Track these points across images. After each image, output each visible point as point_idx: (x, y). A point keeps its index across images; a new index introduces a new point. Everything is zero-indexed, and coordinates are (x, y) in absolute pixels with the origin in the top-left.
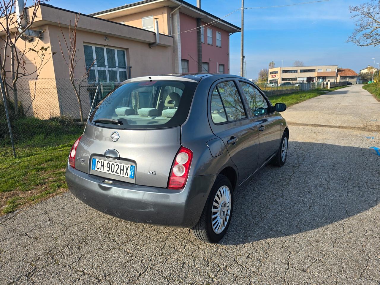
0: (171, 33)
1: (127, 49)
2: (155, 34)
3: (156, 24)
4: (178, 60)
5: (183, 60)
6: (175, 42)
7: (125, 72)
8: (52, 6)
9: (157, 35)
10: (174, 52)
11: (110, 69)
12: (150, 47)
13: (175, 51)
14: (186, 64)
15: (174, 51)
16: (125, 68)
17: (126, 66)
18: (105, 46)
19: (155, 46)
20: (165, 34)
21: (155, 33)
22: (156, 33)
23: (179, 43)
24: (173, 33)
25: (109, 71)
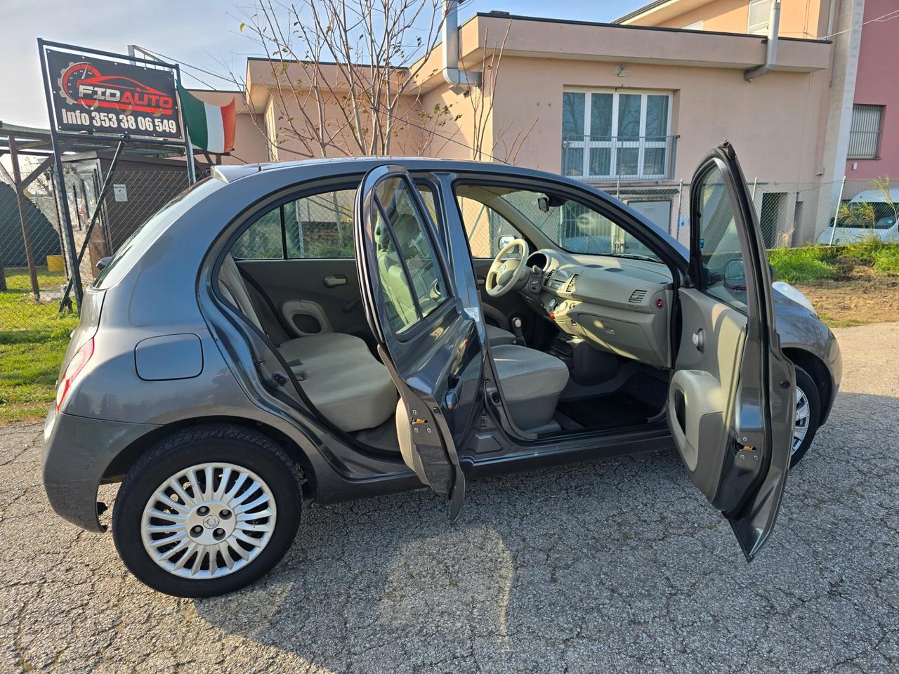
0: (830, 31)
1: (675, 91)
2: (765, 40)
3: (772, 13)
4: (839, 108)
5: (858, 107)
6: (836, 57)
7: (663, 149)
8: (508, 13)
9: (770, 43)
10: (830, 87)
11: (619, 145)
12: (747, 80)
13: (834, 81)
14: (871, 119)
15: (831, 82)
16: (664, 140)
17: (668, 133)
18: (616, 88)
19: (762, 75)
20: (809, 38)
21: (766, 37)
22: (770, 37)
23: (854, 56)
24: (838, 26)
25: (619, 150)
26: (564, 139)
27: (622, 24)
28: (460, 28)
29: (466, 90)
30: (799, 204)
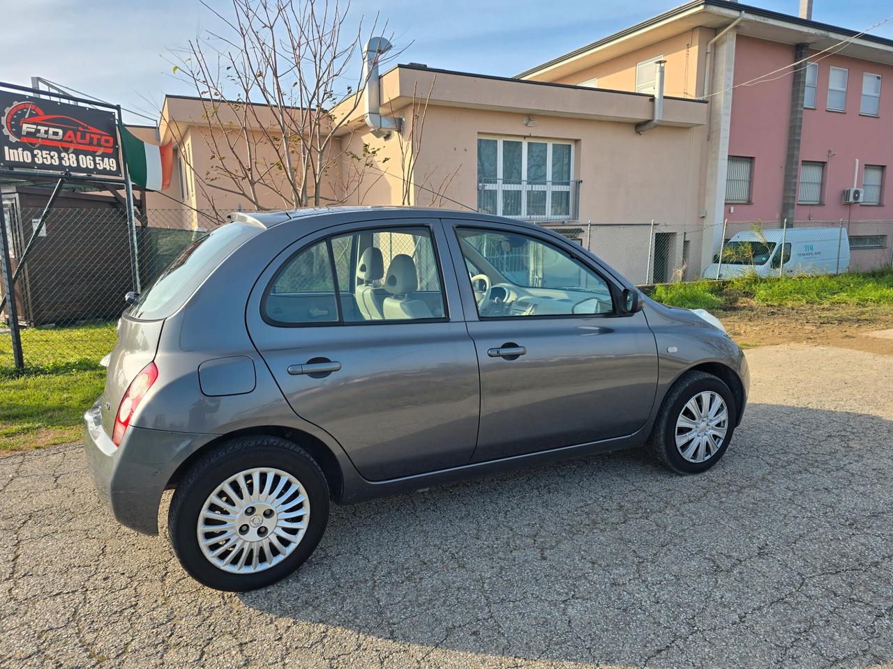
0: (706, 93)
1: (577, 141)
2: (652, 99)
3: (658, 75)
4: (716, 159)
5: (732, 158)
6: (712, 115)
7: (568, 192)
8: (426, 66)
9: (657, 101)
10: (708, 140)
11: (529, 187)
12: (638, 133)
13: (711, 135)
14: (743, 168)
15: (709, 136)
16: (568, 184)
17: (572, 178)
18: (525, 137)
19: (651, 129)
20: (689, 97)
21: (653, 96)
22: (657, 96)
23: (727, 114)
24: (712, 88)
25: (529, 192)
26: (480, 181)
27: (522, 79)
28: (380, 77)
29: (387, 133)
30: (686, 243)
